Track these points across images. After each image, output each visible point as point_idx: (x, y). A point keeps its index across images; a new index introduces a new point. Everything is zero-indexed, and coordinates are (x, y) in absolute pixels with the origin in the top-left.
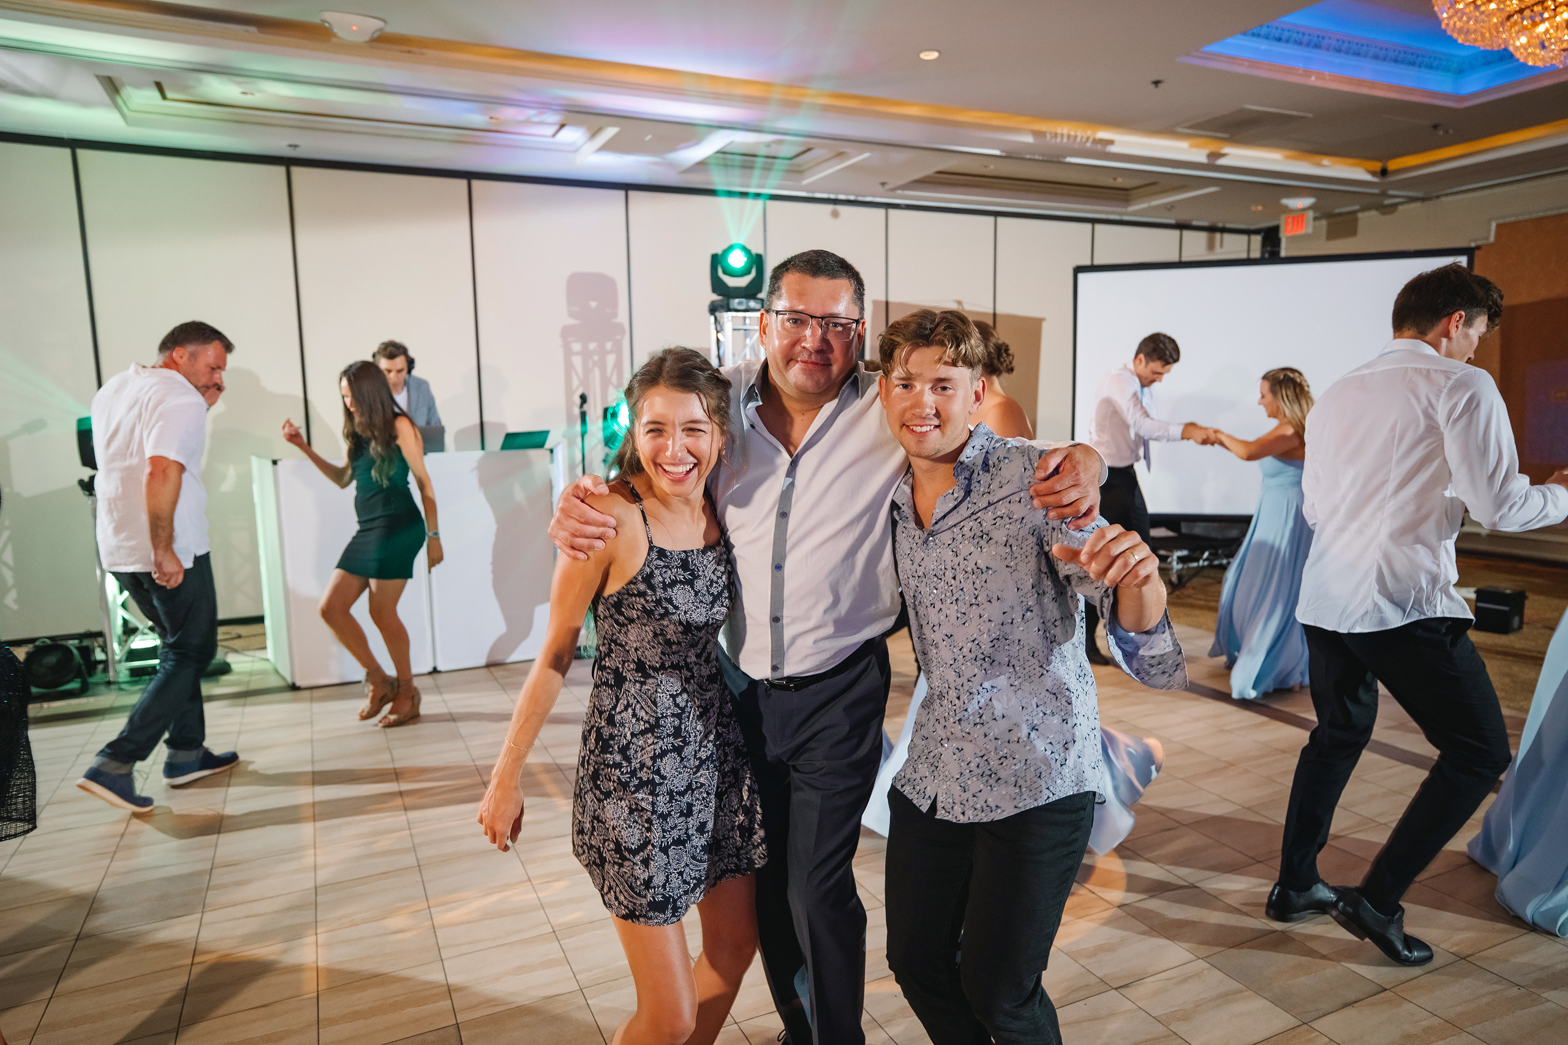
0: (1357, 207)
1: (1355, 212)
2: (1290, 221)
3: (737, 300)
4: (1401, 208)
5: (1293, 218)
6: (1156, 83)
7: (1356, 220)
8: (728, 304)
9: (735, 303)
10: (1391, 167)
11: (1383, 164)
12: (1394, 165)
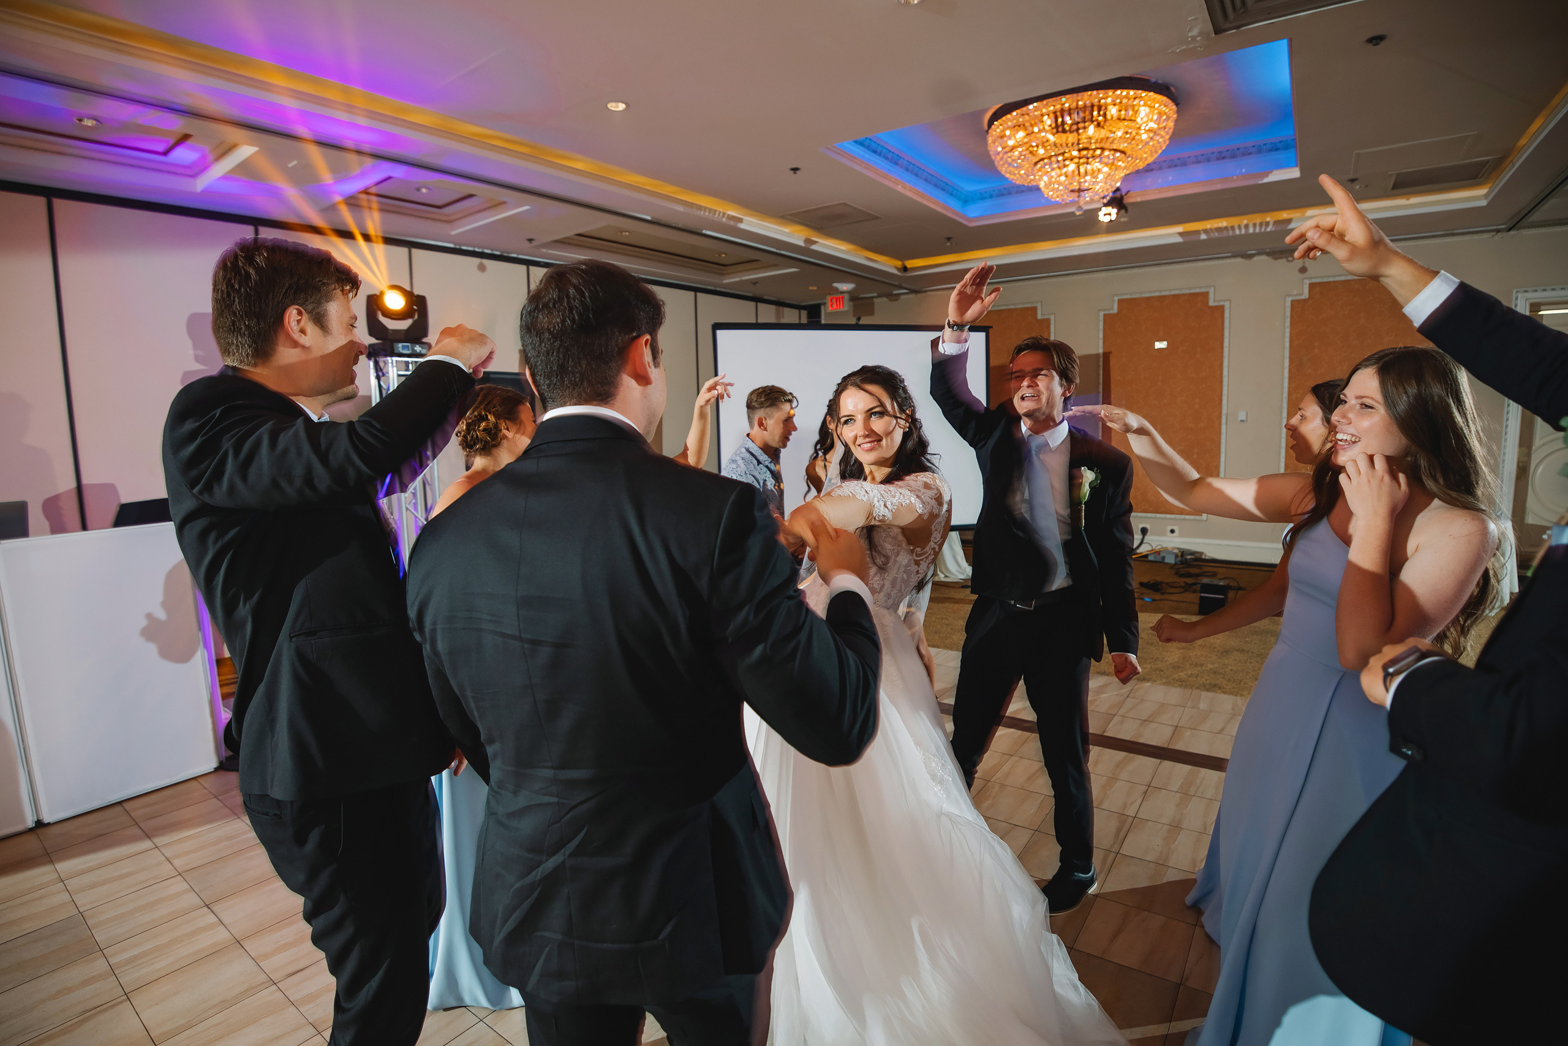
0: (875, 295)
1: (872, 298)
2: (834, 301)
3: (400, 345)
4: (902, 297)
5: (836, 299)
6: (795, 170)
7: (873, 303)
8: (392, 349)
9: (400, 347)
10: (908, 266)
11: (903, 264)
12: (910, 264)
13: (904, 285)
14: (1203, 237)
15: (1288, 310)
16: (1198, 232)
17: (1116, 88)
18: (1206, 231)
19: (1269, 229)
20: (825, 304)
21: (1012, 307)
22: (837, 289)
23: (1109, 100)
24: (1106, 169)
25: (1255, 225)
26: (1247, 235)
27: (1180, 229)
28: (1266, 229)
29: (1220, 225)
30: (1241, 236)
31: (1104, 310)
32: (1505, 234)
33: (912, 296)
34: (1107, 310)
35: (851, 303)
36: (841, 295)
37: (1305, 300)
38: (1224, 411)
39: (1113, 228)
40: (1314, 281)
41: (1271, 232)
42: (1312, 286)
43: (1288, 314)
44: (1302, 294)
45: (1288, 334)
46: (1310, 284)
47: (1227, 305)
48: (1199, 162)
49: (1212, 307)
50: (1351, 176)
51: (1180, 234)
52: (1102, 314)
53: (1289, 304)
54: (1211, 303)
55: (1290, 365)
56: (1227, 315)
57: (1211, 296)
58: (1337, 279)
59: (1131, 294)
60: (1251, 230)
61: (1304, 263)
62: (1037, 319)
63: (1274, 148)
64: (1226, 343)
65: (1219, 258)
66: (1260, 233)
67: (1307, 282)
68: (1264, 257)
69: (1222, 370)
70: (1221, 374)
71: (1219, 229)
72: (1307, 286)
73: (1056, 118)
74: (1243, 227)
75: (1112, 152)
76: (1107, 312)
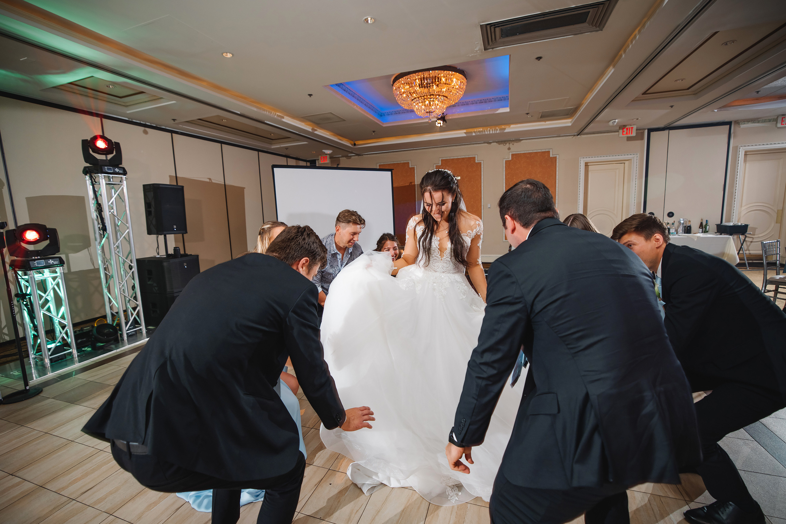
0: (342, 156)
1: (340, 157)
2: (322, 158)
4: (352, 157)
5: (323, 157)
6: (310, 95)
7: (340, 160)
10: (356, 143)
11: (354, 142)
12: (357, 143)
13: (354, 152)
14: (474, 134)
15: (504, 164)
16: (472, 133)
17: (444, 70)
18: (475, 132)
19: (498, 132)
20: (318, 159)
21: (399, 162)
22: (324, 153)
23: (442, 75)
24: (440, 104)
25: (492, 131)
26: (490, 134)
27: (465, 131)
28: (496, 132)
29: (480, 130)
30: (487, 134)
31: (436, 164)
32: (576, 137)
33: (357, 157)
34: (437, 164)
35: (330, 160)
36: (326, 156)
37: (510, 161)
38: (482, 204)
39: (442, 130)
40: (513, 153)
41: (498, 133)
42: (512, 155)
43: (504, 166)
44: (509, 158)
45: (504, 174)
46: (512, 154)
47: (482, 162)
48: (473, 104)
49: (477, 163)
50: (527, 112)
51: (465, 133)
52: (435, 165)
53: (504, 162)
54: (476, 161)
55: (505, 186)
56: (482, 166)
57: (476, 158)
58: (521, 152)
59: (446, 157)
60: (491, 132)
61: (509, 146)
62: (409, 168)
63: (500, 100)
64: (482, 177)
65: (479, 143)
66: (494, 133)
67: (511, 153)
68: (495, 143)
69: (481, 188)
70: (481, 189)
71: (479, 132)
72: (511, 155)
73: (421, 81)
74: (488, 131)
75: (443, 97)
76: (437, 165)
